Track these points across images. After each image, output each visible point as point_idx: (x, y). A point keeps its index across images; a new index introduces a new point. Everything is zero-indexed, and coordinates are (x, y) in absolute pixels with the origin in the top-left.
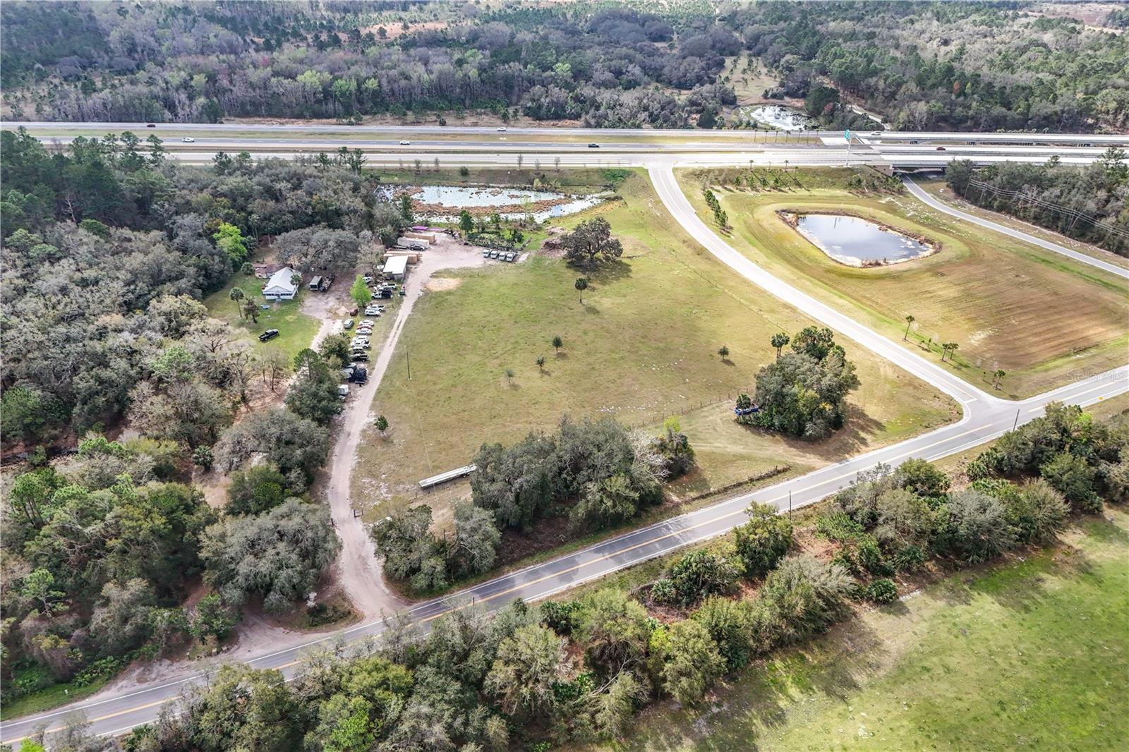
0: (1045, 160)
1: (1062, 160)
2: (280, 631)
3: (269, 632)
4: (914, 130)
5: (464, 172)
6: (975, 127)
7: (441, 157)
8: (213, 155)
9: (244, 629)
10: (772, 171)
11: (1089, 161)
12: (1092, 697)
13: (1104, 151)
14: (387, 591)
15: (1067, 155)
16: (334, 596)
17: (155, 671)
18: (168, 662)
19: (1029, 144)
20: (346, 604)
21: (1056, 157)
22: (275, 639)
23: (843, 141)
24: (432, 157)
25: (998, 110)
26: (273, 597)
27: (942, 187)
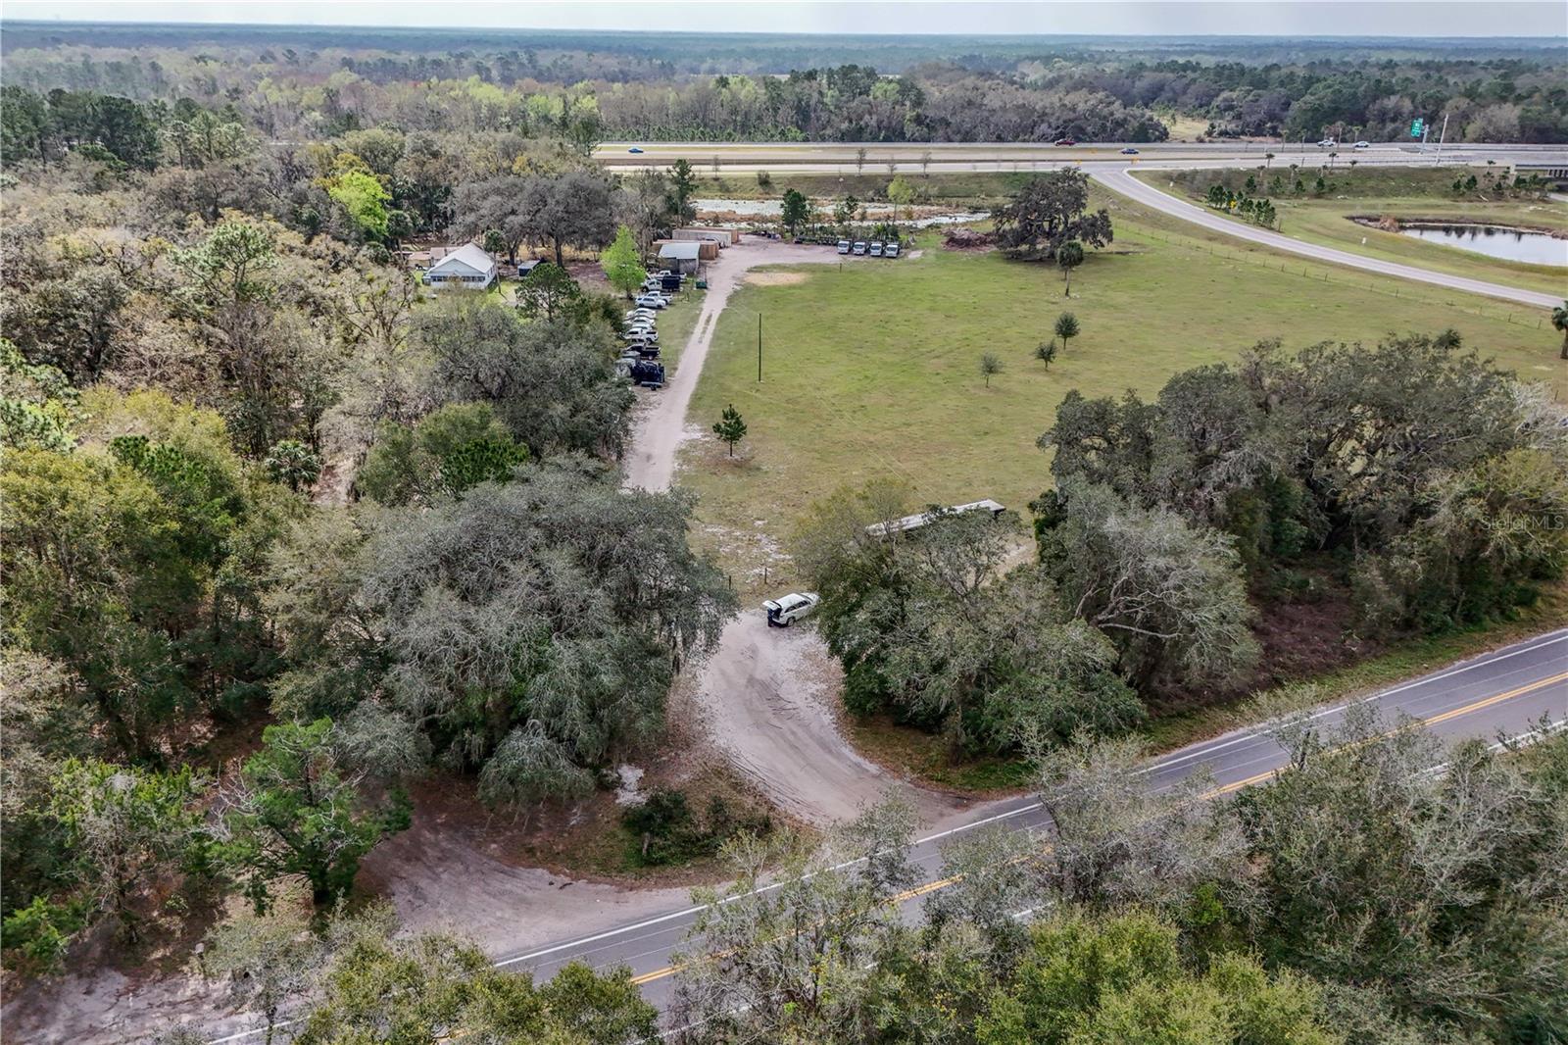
2: (536, 879)
3: (497, 883)
5: (763, 180)
9: (407, 869)
14: (873, 768)
16: (703, 778)
17: (65, 1012)
18: (121, 981)
20: (749, 802)
22: (522, 903)
26: (524, 747)
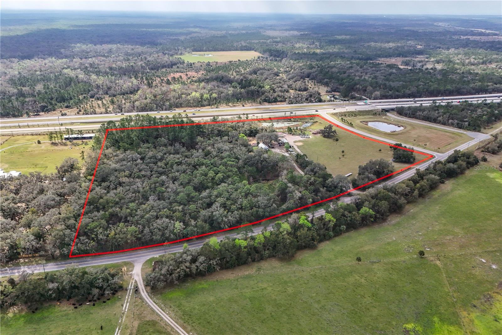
0: (419, 105)
1: (423, 105)
4: (377, 99)
5: (270, 118)
6: (392, 98)
7: (263, 115)
8: (212, 118)
10: (352, 112)
11: (428, 104)
12: (482, 190)
13: (432, 102)
15: (424, 103)
19: (408, 101)
21: (421, 104)
23: (362, 103)
24: (261, 115)
25: (397, 93)
27: (395, 113)
